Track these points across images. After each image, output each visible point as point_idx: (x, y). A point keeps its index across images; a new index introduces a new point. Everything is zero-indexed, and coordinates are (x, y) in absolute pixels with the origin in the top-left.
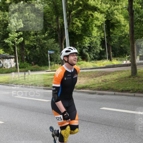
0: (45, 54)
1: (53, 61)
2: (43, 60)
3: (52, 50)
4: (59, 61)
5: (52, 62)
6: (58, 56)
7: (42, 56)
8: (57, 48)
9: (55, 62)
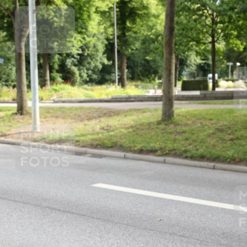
4: (12, 81)
6: (11, 69)
8: (9, 52)
9: (4, 83)
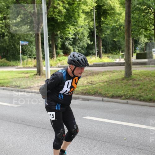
0: (16, 45)
1: (26, 54)
2: (13, 53)
3: (25, 40)
4: (34, 55)
5: (25, 57)
6: (33, 48)
7: (12, 48)
8: (31, 38)
9: (29, 56)
